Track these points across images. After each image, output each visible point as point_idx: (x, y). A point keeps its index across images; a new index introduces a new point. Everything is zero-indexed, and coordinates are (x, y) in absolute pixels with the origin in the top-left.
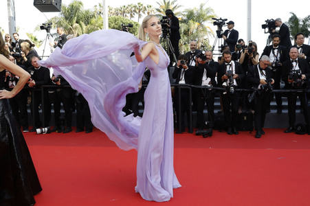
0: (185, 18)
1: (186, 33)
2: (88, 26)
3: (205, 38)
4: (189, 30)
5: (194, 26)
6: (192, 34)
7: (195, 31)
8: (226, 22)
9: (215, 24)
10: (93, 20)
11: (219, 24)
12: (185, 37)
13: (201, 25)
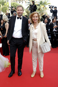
0: (39, 4)
1: (39, 9)
2: (4, 6)
3: (46, 11)
5: (42, 7)
6: (41, 10)
7: (42, 9)
9: (50, 8)
10: (5, 4)
12: (39, 11)
13: (45, 6)
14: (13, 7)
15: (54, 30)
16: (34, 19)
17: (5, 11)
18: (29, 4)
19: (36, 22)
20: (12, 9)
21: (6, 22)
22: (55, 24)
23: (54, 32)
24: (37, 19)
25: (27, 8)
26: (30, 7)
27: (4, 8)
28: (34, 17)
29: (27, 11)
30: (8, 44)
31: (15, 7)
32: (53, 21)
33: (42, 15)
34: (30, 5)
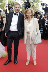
0: (33, 1)
1: (33, 6)
2: (2, 3)
3: (38, 8)
4: (33, 5)
5: (35, 4)
7: (35, 6)
8: (45, 4)
9: (42, 5)
11: (43, 5)
12: (32, 8)
13: (37, 4)
14: (10, 4)
15: (46, 24)
16: (28, 15)
17: (3, 8)
18: (23, 2)
19: (30, 17)
20: (9, 6)
21: (4, 17)
22: (46, 19)
23: (45, 26)
24: (30, 15)
25: (22, 6)
26: (25, 4)
27: (2, 5)
28: (28, 13)
29: (22, 8)
30: (6, 36)
31: (12, 4)
32: (45, 16)
33: (35, 11)
34: (25, 3)
